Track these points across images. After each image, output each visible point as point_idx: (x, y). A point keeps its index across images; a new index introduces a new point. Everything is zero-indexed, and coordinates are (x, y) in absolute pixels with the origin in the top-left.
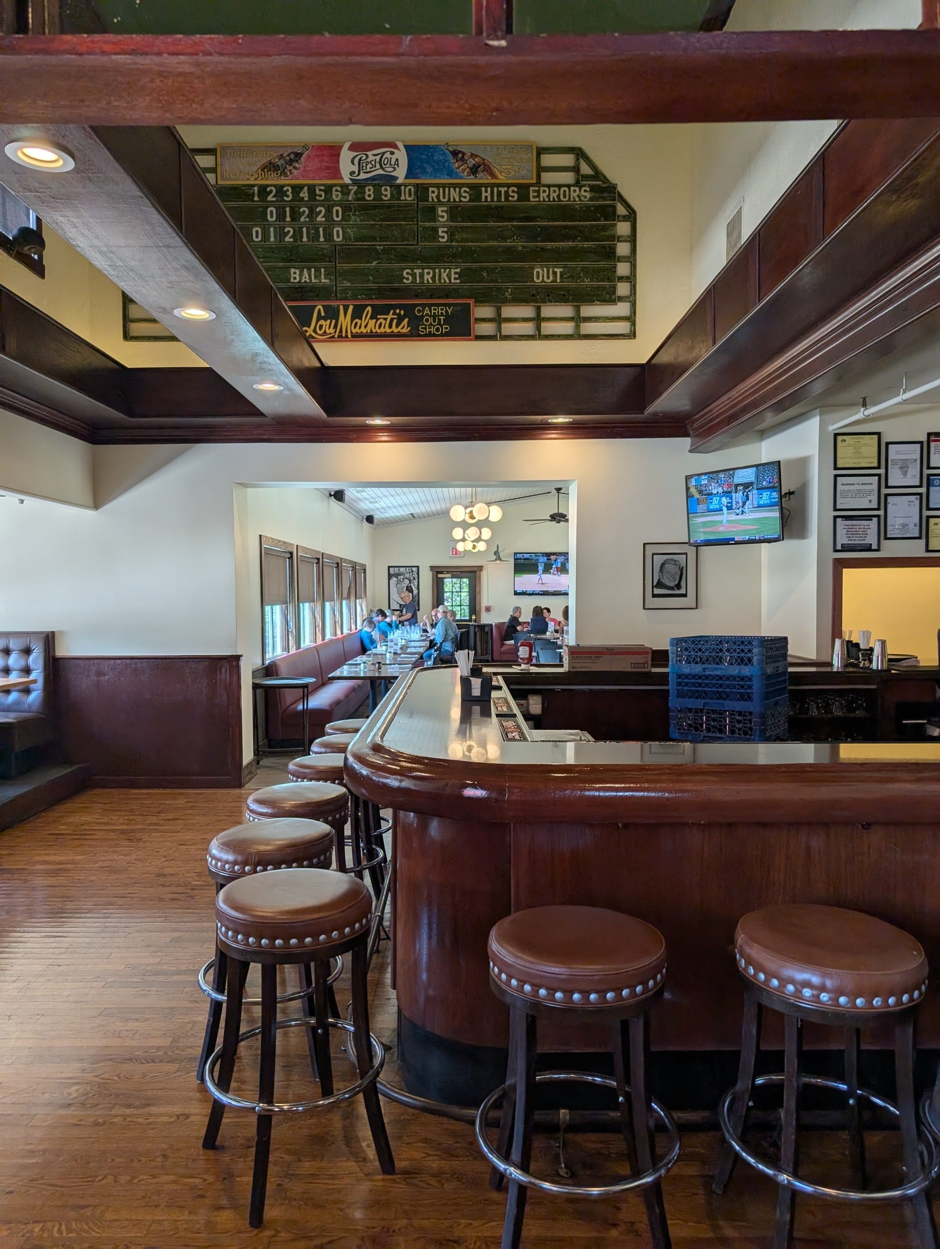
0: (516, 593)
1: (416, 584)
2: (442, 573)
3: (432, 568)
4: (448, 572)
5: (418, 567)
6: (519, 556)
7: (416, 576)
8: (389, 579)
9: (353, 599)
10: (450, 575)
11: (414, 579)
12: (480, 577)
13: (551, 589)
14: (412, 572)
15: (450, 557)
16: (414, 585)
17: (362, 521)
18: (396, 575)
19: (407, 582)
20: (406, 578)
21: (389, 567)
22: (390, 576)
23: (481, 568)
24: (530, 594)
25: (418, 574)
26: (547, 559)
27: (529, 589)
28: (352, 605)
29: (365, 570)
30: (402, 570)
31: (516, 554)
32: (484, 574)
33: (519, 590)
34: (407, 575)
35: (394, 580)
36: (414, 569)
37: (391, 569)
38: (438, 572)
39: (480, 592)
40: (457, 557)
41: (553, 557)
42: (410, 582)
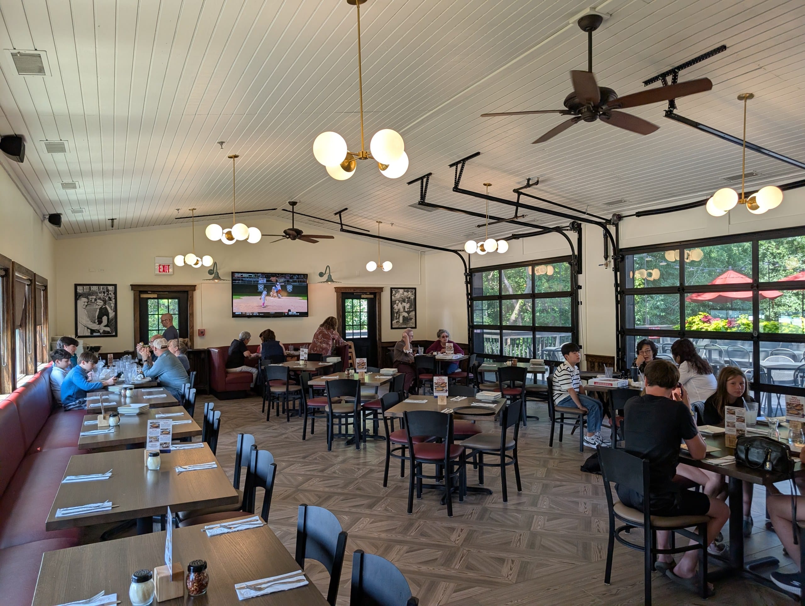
0: (234, 315)
1: (113, 305)
2: (146, 292)
3: (134, 287)
4: (153, 292)
5: (115, 286)
6: (236, 275)
7: (112, 296)
8: (76, 300)
9: (30, 327)
10: (156, 296)
11: (110, 299)
12: (192, 297)
13: (272, 311)
14: (108, 291)
15: (157, 275)
16: (111, 307)
17: (42, 221)
18: (86, 295)
19: (100, 303)
20: (100, 299)
21: (76, 286)
22: (77, 296)
23: (193, 288)
24: (249, 317)
25: (115, 293)
26: (267, 281)
27: (248, 311)
28: (30, 335)
29: (46, 287)
30: (94, 288)
31: (233, 273)
32: (197, 296)
33: (237, 311)
34: (101, 295)
35: (82, 302)
36: (110, 288)
37: (78, 288)
38: (141, 292)
39: (192, 314)
40: (164, 275)
41: (273, 279)
42: (105, 304)
